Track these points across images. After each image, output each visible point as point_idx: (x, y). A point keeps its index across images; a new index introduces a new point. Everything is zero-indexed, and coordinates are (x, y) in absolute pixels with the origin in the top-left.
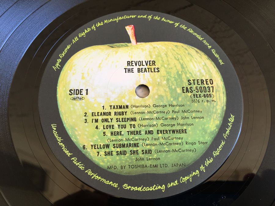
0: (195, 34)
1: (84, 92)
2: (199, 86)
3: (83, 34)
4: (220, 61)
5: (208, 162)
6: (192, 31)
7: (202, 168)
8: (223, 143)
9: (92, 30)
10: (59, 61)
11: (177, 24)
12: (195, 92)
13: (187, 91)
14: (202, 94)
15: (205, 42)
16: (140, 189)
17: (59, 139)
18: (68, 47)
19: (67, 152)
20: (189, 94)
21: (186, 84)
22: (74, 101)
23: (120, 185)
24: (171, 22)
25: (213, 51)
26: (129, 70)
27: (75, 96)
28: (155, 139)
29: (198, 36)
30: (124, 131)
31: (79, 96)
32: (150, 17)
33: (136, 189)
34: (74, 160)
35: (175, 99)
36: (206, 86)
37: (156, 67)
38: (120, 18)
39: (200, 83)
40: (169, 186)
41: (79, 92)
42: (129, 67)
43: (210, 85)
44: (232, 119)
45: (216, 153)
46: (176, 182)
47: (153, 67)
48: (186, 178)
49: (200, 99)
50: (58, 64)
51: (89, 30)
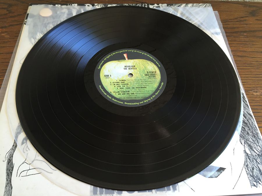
0: (150, 56)
1: (110, 76)
2: (151, 74)
3: (108, 57)
4: (159, 65)
5: (153, 97)
6: (149, 56)
7: (151, 98)
8: (159, 91)
9: (111, 56)
10: (100, 66)
11: (143, 53)
12: (149, 76)
13: (147, 75)
14: (152, 76)
15: (153, 59)
16: (130, 104)
17: (102, 90)
18: (103, 61)
19: (105, 94)
20: (148, 76)
21: (146, 73)
22: (106, 79)
23: (124, 103)
24: (141, 53)
25: (157, 62)
26: (125, 69)
27: (107, 77)
28: (135, 90)
29: (151, 57)
30: (124, 88)
31: (108, 77)
32: (133, 51)
33: (129, 104)
34: (108, 96)
35: (142, 78)
36: (154, 74)
37: (136, 67)
38: (122, 51)
39: (151, 72)
40: (140, 103)
41: (108, 76)
42: (125, 68)
43: (155, 73)
44: (162, 84)
45: (156, 94)
46: (143, 102)
47: (134, 68)
48: (146, 101)
49: (151, 78)
50: (99, 67)
51: (110, 56)
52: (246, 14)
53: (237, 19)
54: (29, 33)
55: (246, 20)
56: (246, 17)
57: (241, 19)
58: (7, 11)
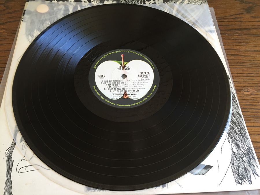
52: (242, 10)
53: (232, 16)
54: (27, 30)
55: (241, 17)
56: (242, 14)
57: (236, 17)
58: (5, 6)
